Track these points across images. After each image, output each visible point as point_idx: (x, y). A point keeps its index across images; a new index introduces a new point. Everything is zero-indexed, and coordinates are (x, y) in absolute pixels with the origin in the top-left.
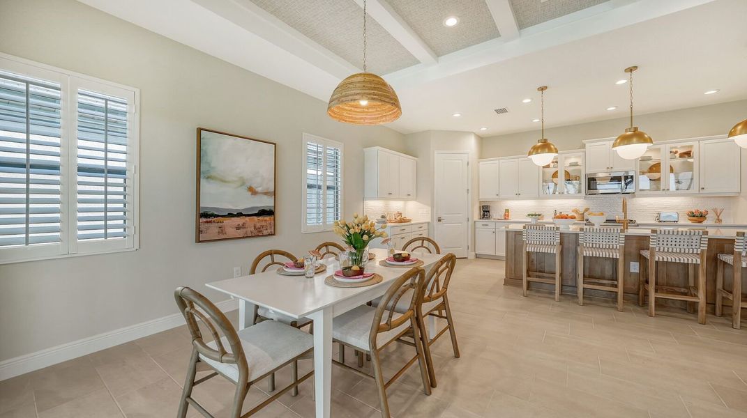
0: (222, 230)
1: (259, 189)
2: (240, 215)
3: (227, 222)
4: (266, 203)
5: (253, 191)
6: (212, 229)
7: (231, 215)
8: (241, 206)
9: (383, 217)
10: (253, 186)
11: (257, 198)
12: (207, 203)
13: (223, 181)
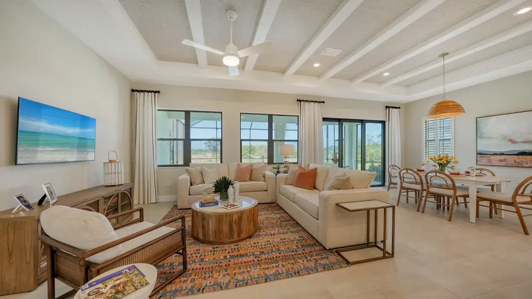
1: (518, 140)
2: (502, 154)
3: (492, 157)
5: (513, 142)
6: (484, 160)
7: (495, 154)
10: (513, 139)
11: (516, 145)
12: (481, 148)
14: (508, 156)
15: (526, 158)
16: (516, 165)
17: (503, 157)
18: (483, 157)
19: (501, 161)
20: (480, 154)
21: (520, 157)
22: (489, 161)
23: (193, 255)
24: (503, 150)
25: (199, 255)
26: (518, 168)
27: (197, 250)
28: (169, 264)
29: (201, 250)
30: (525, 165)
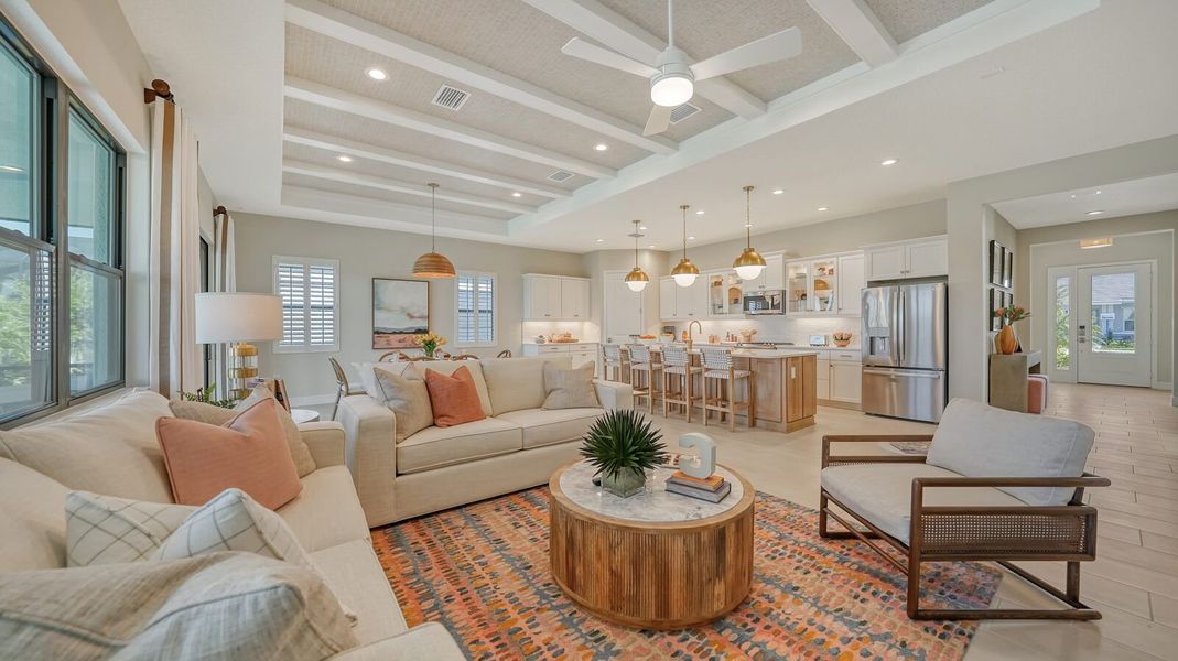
0: (388, 343)
1: (416, 315)
2: (401, 332)
3: (392, 337)
4: (423, 324)
5: (411, 317)
6: (382, 342)
7: (394, 333)
8: (402, 327)
9: (541, 337)
10: (411, 312)
11: (414, 321)
12: (378, 325)
13: (389, 310)
18: (380, 337)
19: (401, 342)
20: (377, 332)
23: (788, 554)
25: (780, 547)
27: (774, 558)
28: (847, 564)
29: (763, 554)
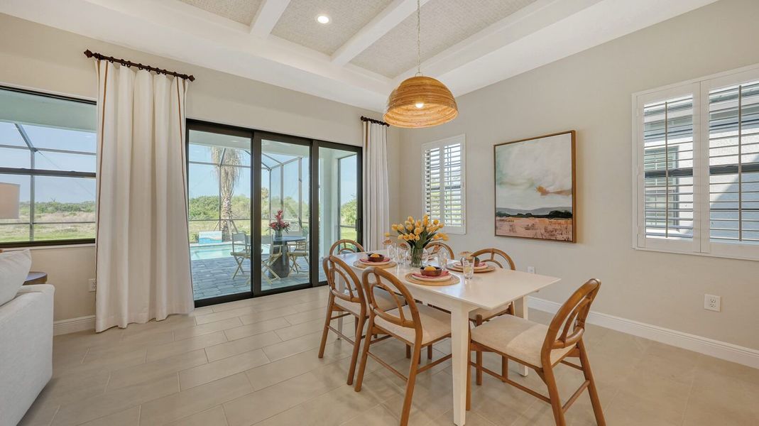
1: (551, 189)
2: (529, 215)
3: (517, 221)
5: (543, 192)
6: (505, 227)
7: (520, 216)
10: (544, 186)
11: (548, 198)
12: (501, 204)
14: (537, 219)
15: (560, 224)
16: (547, 236)
17: (530, 221)
18: (503, 220)
19: (527, 228)
20: (499, 215)
21: (552, 220)
22: (512, 229)
24: (530, 208)
26: (549, 242)
30: (559, 237)
